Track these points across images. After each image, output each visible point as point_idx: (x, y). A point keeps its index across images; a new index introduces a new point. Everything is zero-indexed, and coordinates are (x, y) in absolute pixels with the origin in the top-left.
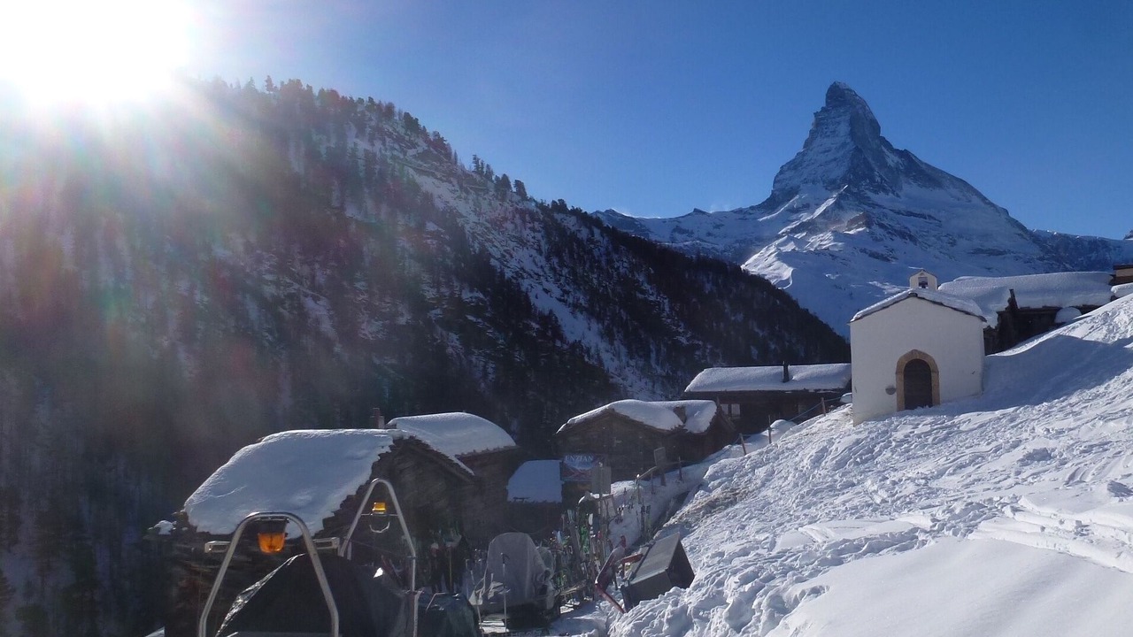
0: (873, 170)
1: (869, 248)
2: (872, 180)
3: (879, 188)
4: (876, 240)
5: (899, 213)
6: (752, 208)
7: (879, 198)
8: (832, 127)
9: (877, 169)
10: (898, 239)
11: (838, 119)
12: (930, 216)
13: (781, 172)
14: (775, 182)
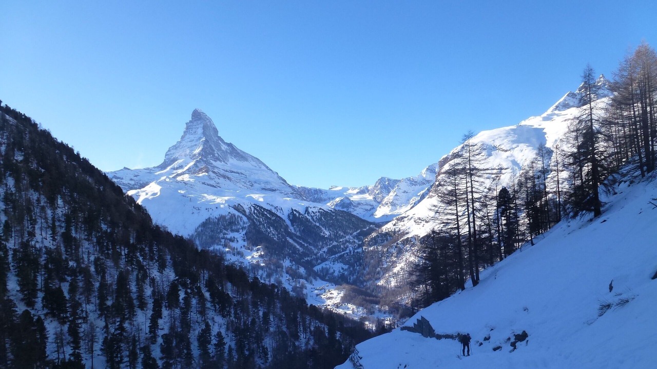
0: (214, 151)
1: (206, 182)
2: (214, 155)
3: (217, 159)
4: (211, 179)
5: (227, 171)
6: (154, 167)
7: (218, 164)
8: (194, 130)
9: (216, 150)
10: (222, 179)
11: (197, 126)
12: (242, 173)
13: (169, 151)
14: (166, 155)
